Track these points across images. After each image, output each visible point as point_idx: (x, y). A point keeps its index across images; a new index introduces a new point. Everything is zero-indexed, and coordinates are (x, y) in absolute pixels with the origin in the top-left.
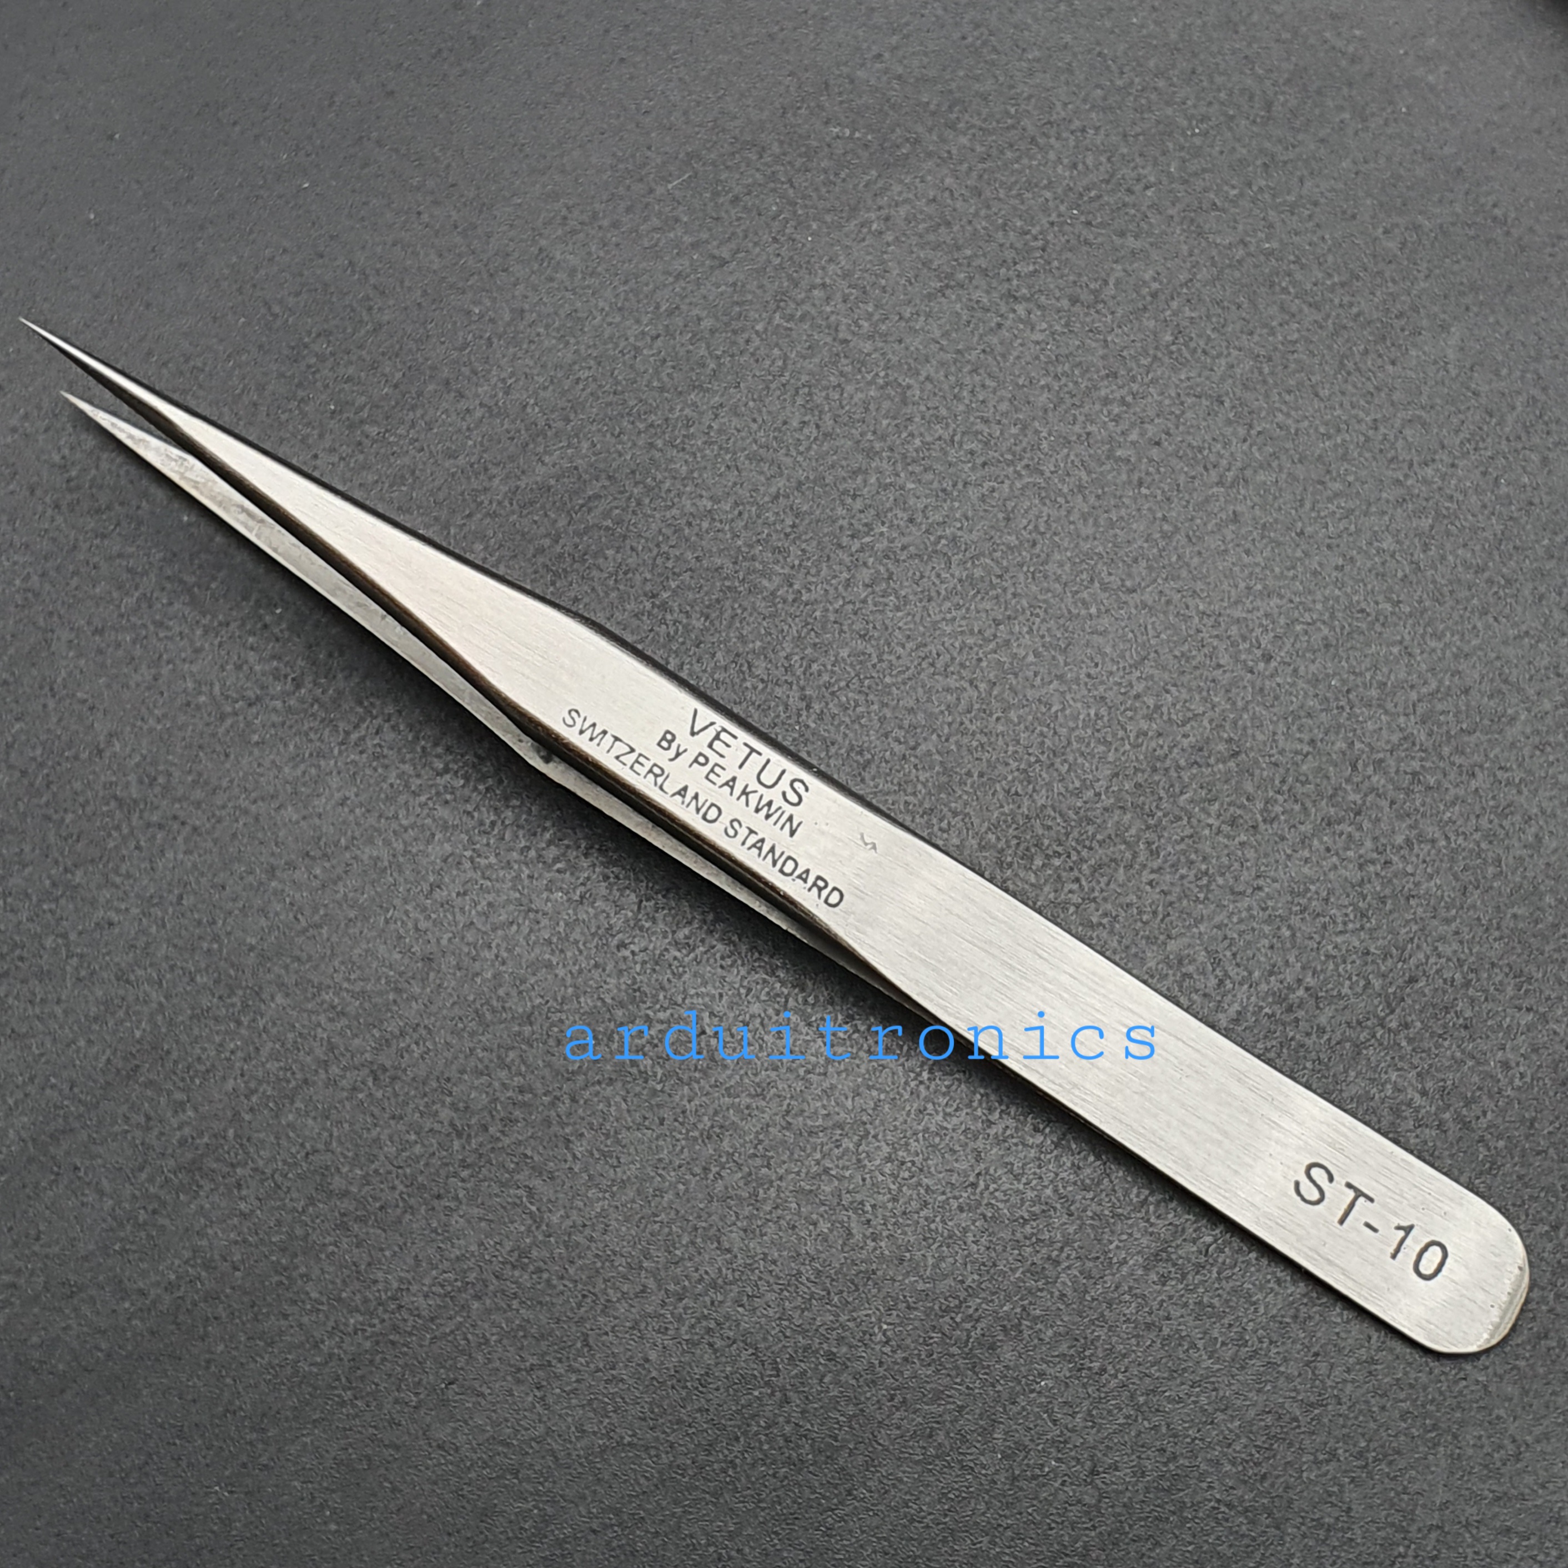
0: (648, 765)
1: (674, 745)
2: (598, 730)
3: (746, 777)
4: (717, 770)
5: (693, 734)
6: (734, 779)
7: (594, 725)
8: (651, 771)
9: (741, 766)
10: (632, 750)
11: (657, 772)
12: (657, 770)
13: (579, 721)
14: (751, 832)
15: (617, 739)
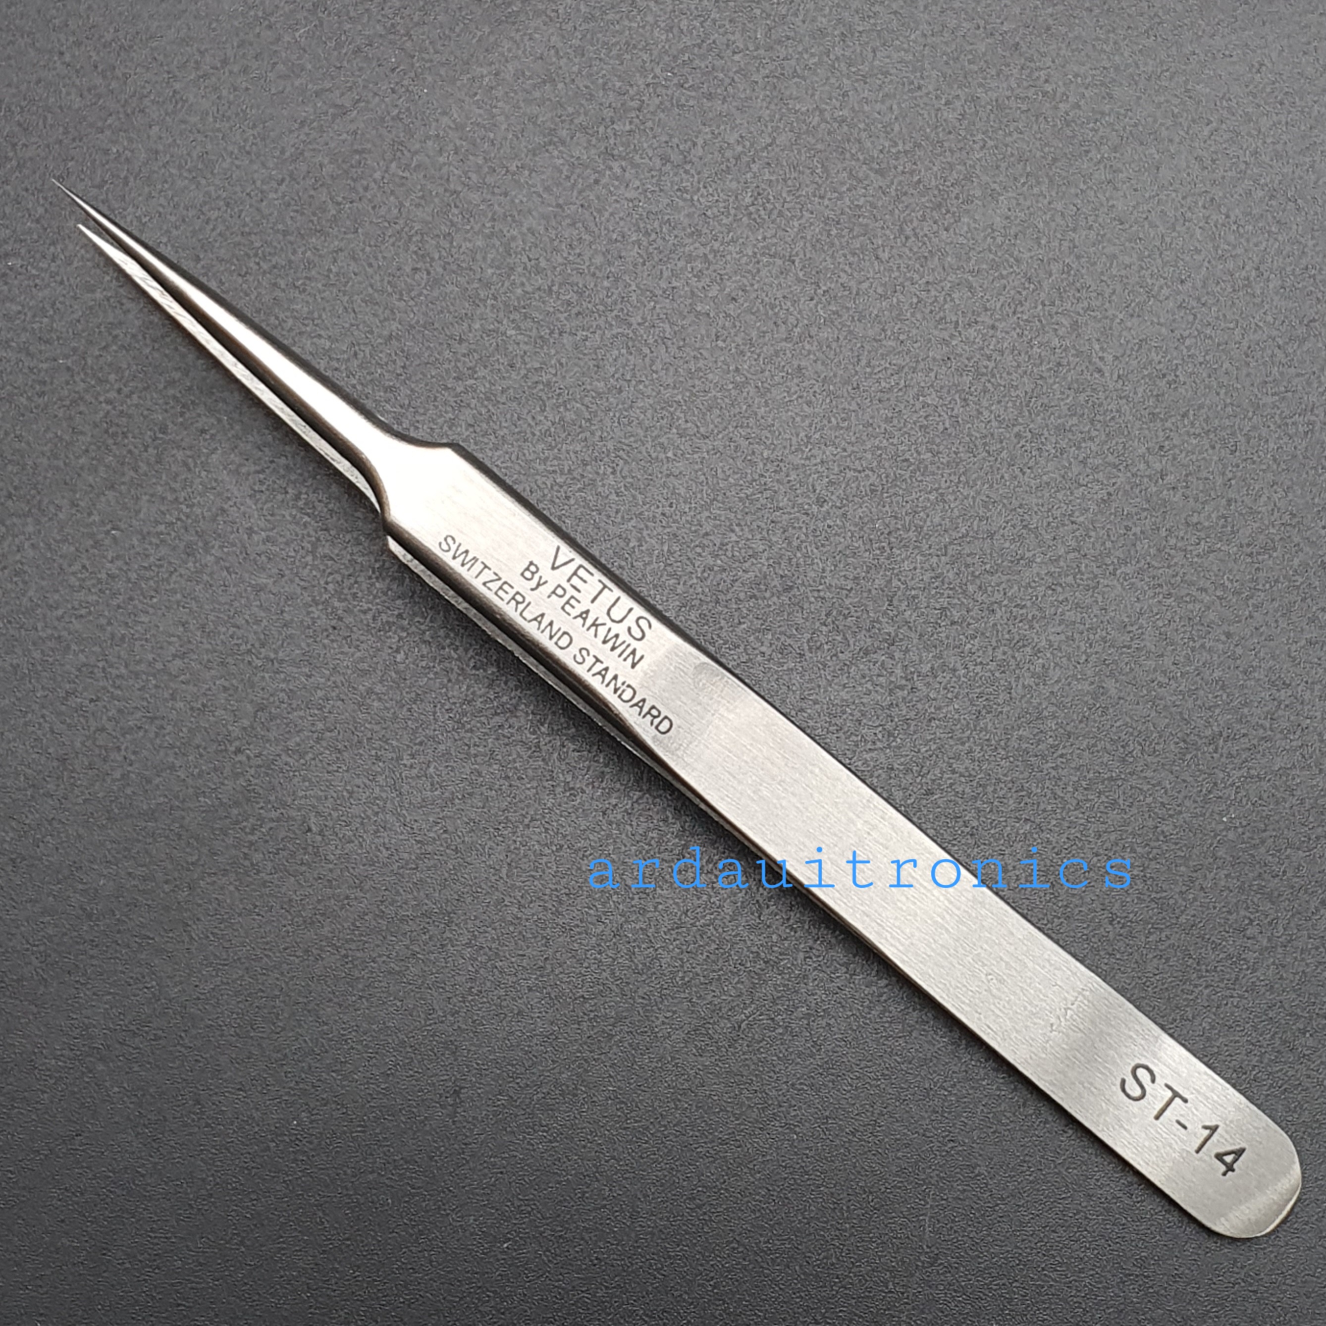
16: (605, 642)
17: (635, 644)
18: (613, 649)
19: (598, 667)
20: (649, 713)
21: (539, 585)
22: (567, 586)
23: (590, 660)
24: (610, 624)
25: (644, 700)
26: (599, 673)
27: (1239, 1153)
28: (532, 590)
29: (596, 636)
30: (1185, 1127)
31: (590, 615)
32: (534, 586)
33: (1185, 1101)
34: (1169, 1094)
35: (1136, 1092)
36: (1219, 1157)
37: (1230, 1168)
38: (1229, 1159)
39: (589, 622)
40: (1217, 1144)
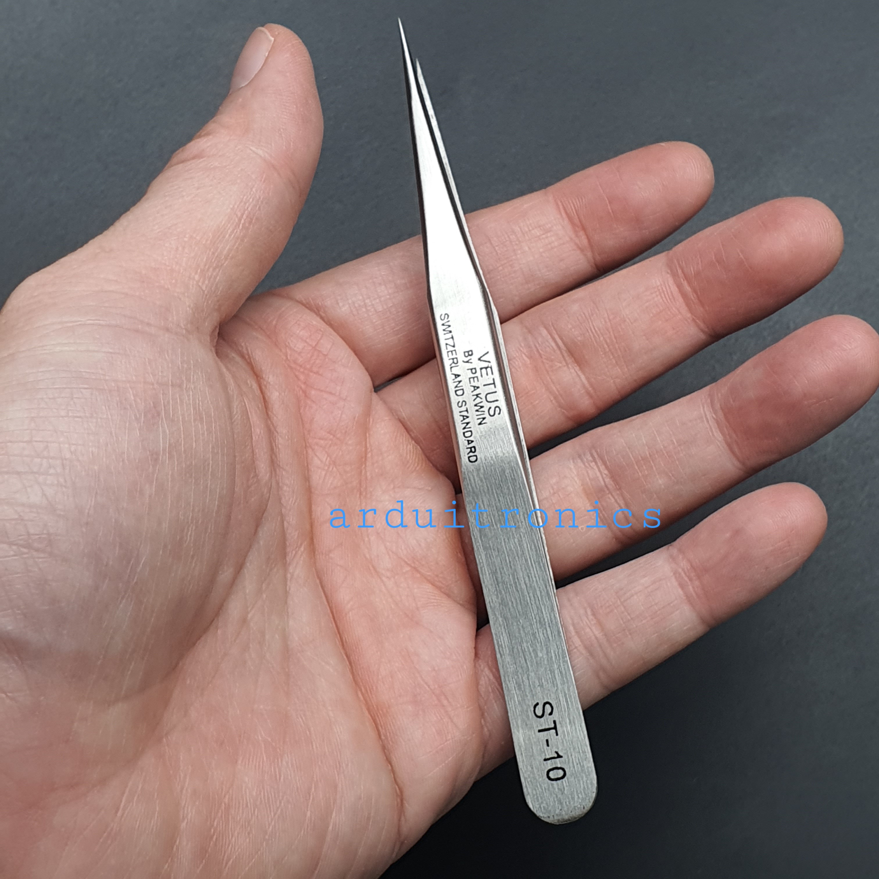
0: (454, 356)
1: (469, 357)
2: (449, 329)
3: (483, 391)
4: (476, 379)
5: (479, 359)
6: (478, 387)
7: (449, 326)
8: (453, 359)
9: (484, 385)
10: (454, 346)
11: (455, 362)
12: (455, 361)
13: (446, 320)
14: (467, 411)
15: (452, 338)
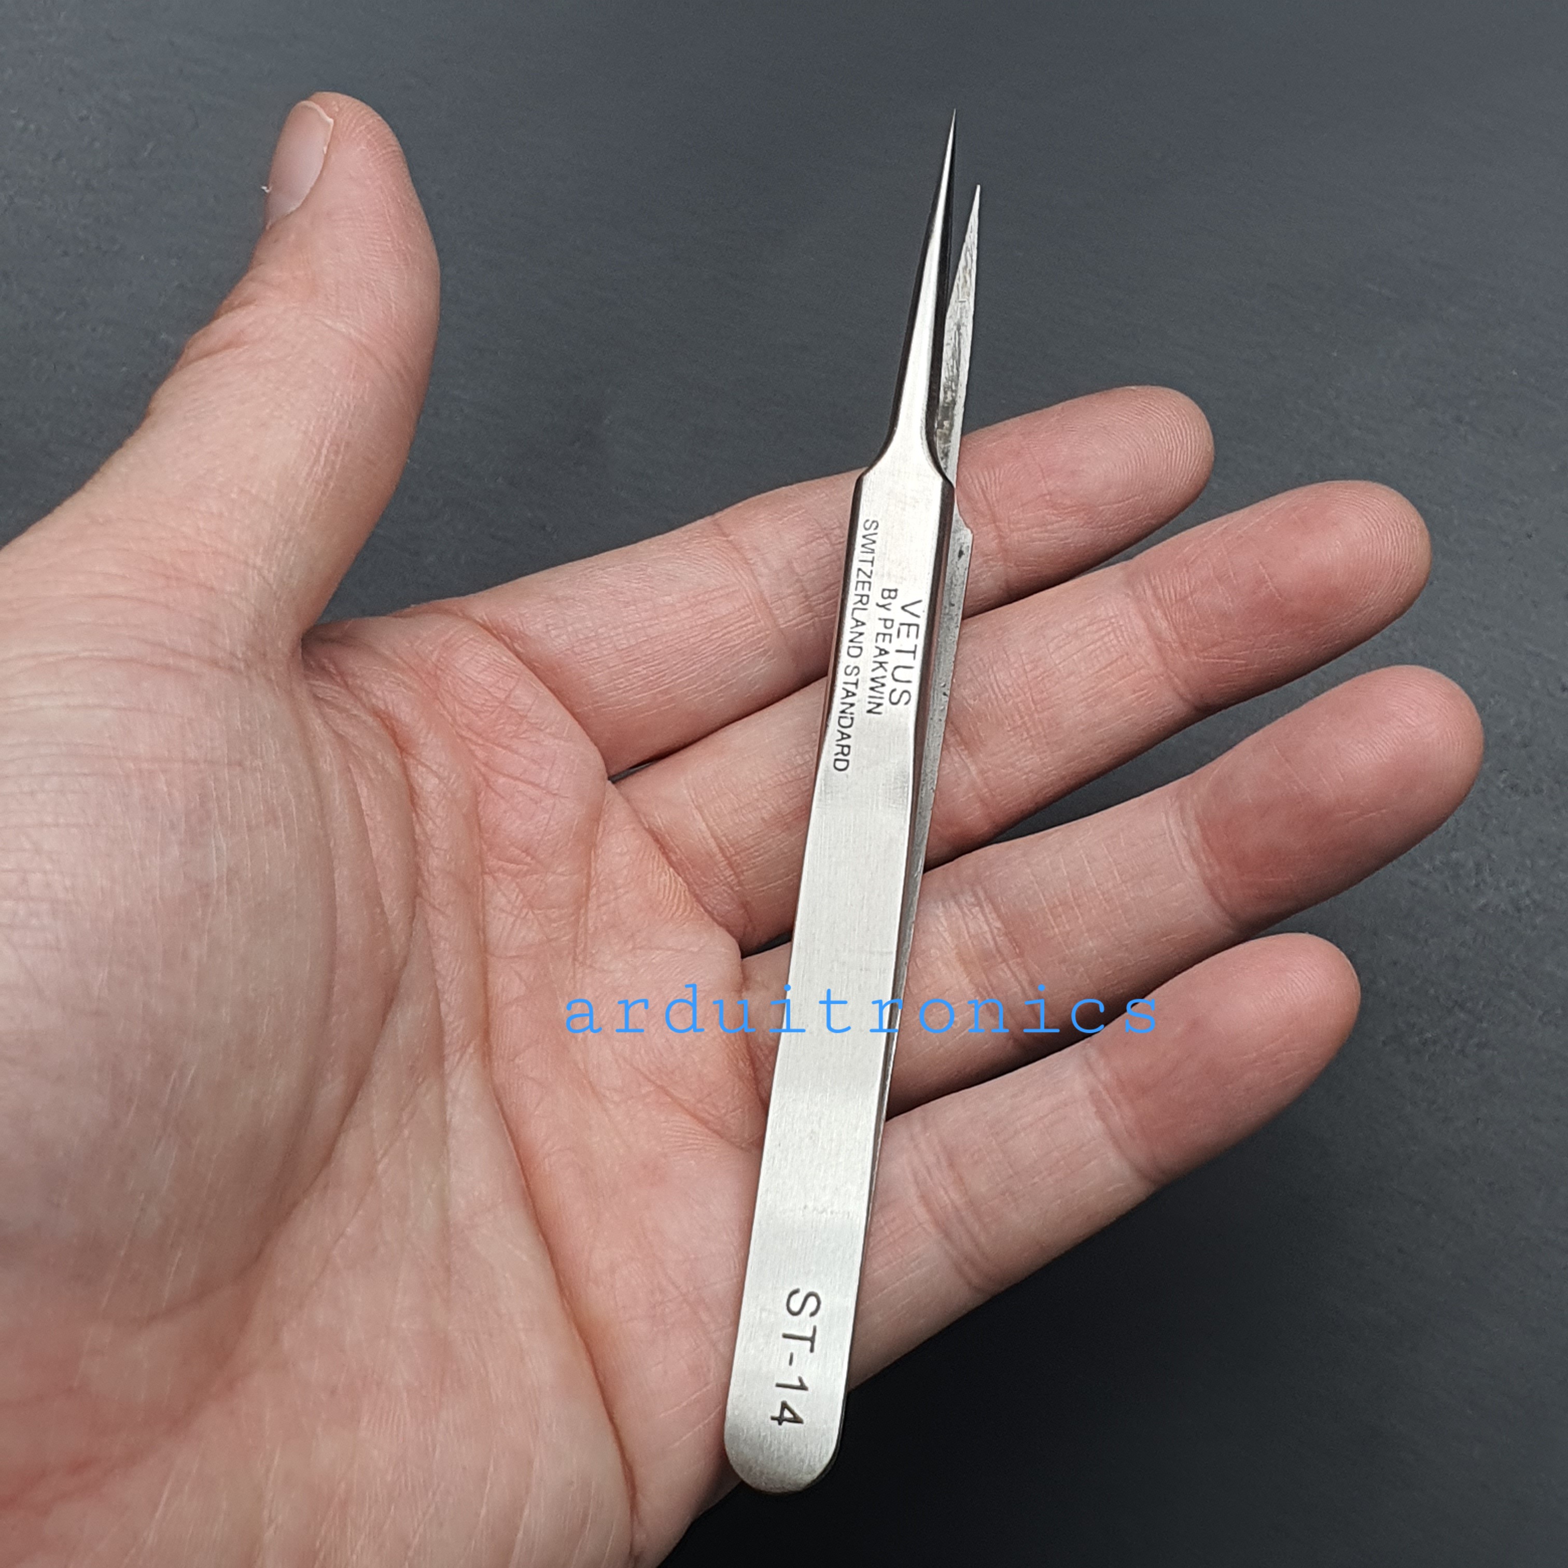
16: (873, 680)
17: (886, 701)
18: (872, 689)
19: (851, 688)
20: (843, 746)
21: (883, 606)
22: (896, 626)
23: (852, 679)
24: (889, 674)
25: (849, 737)
26: (848, 692)
27: (796, 1420)
28: (878, 605)
29: (873, 670)
30: (791, 1362)
31: (886, 656)
32: (881, 604)
33: (812, 1350)
34: (809, 1334)
35: (795, 1307)
36: (784, 1406)
37: (780, 1420)
38: (787, 1414)
39: (881, 659)
40: (794, 1399)
